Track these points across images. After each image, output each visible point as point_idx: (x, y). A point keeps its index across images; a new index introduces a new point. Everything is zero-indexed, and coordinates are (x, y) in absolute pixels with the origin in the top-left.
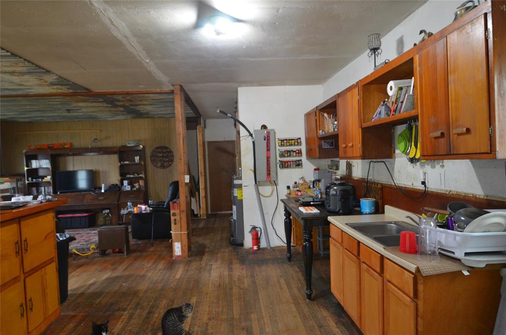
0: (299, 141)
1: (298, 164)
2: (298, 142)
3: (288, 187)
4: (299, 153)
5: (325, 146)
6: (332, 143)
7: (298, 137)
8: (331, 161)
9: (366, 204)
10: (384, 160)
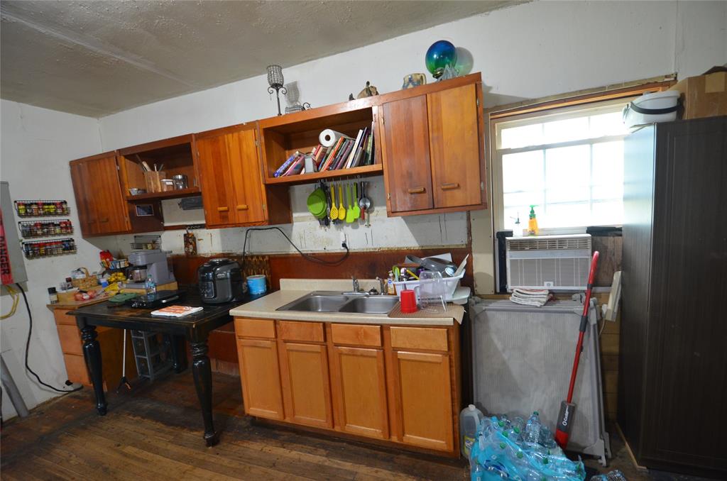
0: (64, 206)
1: (69, 247)
2: (63, 209)
3: (52, 291)
4: (66, 228)
5: (140, 213)
6: (150, 210)
7: (63, 199)
8: (135, 237)
9: (256, 283)
10: (277, 226)
